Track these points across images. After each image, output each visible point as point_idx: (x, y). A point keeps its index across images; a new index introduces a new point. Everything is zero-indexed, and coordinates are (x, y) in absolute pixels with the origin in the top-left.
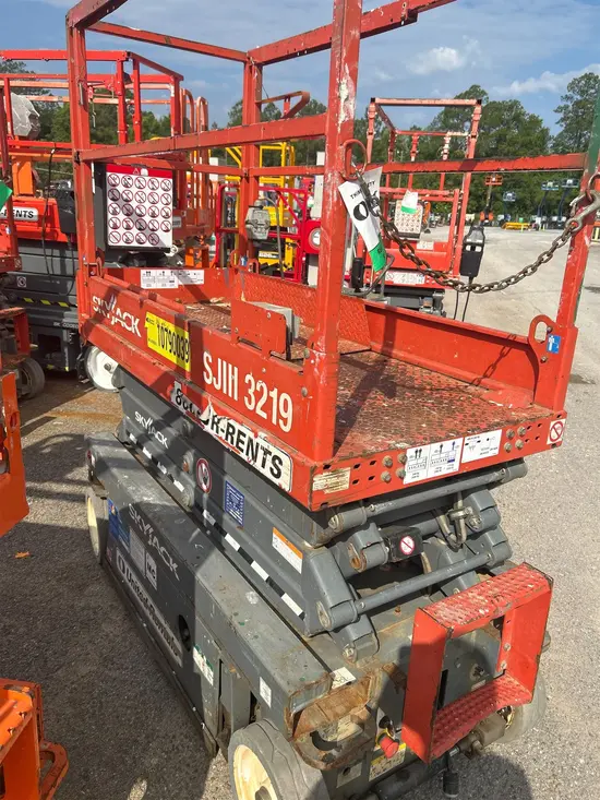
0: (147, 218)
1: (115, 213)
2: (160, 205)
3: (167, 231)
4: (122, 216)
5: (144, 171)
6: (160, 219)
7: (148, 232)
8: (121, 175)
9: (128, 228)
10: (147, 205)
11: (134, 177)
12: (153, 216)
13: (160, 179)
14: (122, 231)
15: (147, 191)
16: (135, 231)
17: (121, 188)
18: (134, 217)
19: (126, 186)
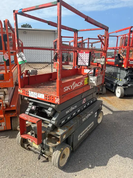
0: (84, 60)
1: (79, 60)
2: (87, 58)
3: (87, 63)
4: (80, 60)
5: (84, 52)
6: (86, 60)
7: (84, 63)
8: (81, 53)
9: (81, 62)
10: (85, 58)
11: (83, 53)
12: (85, 60)
13: (87, 54)
14: (80, 62)
15: (85, 56)
16: (82, 63)
17: (80, 55)
18: (82, 60)
19: (81, 55)
